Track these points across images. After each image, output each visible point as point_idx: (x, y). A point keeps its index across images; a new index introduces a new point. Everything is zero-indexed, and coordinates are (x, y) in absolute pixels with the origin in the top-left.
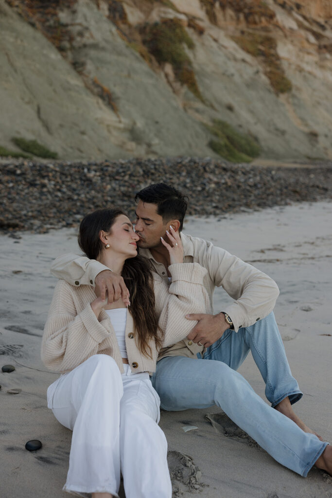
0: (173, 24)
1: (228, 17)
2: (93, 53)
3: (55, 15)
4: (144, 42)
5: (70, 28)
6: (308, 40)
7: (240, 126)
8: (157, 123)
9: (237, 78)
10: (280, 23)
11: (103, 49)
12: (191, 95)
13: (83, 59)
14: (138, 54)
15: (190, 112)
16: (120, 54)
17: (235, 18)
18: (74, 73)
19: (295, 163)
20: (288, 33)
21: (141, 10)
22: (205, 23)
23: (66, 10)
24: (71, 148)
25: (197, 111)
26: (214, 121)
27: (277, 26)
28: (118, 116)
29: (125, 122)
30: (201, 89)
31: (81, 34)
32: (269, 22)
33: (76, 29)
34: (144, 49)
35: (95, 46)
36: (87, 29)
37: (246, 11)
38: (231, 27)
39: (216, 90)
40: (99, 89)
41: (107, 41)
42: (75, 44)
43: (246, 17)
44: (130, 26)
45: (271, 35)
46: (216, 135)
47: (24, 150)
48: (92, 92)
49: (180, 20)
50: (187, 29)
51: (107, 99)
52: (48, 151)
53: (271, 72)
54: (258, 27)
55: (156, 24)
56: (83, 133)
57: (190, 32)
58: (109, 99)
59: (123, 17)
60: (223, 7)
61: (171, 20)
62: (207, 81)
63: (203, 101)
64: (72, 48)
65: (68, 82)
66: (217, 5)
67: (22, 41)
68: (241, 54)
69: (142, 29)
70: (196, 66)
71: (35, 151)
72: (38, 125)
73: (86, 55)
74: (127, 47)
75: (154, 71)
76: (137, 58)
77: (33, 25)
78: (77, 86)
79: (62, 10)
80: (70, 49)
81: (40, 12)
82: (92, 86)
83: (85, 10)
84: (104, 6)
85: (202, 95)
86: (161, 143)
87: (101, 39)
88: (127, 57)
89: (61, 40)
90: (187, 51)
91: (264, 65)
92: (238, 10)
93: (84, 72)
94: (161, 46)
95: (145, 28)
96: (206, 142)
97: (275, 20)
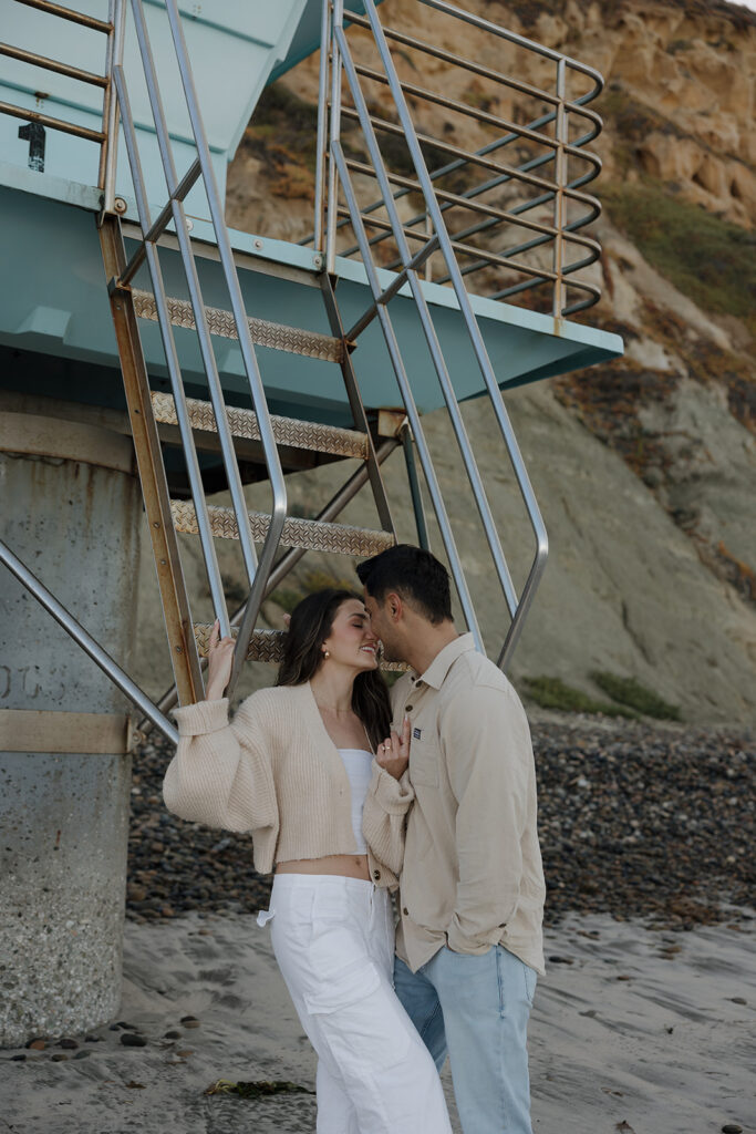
2: (712, 491)
3: (632, 414)
5: (662, 441)
11: (733, 483)
13: (694, 505)
18: (678, 533)
23: (653, 405)
31: (686, 453)
33: (674, 444)
35: (717, 478)
36: (699, 442)
40: (732, 569)
41: (737, 466)
42: (673, 472)
47: (615, 699)
48: (716, 573)
51: (747, 588)
56: (712, 663)
58: (750, 589)
64: (669, 480)
65: (671, 554)
71: (638, 701)
72: (626, 644)
73: (700, 496)
77: (604, 441)
78: (687, 560)
79: (645, 406)
80: (665, 484)
81: (601, 410)
82: (715, 563)
83: (693, 405)
84: (720, 392)
87: (726, 462)
89: (647, 466)
93: (698, 531)
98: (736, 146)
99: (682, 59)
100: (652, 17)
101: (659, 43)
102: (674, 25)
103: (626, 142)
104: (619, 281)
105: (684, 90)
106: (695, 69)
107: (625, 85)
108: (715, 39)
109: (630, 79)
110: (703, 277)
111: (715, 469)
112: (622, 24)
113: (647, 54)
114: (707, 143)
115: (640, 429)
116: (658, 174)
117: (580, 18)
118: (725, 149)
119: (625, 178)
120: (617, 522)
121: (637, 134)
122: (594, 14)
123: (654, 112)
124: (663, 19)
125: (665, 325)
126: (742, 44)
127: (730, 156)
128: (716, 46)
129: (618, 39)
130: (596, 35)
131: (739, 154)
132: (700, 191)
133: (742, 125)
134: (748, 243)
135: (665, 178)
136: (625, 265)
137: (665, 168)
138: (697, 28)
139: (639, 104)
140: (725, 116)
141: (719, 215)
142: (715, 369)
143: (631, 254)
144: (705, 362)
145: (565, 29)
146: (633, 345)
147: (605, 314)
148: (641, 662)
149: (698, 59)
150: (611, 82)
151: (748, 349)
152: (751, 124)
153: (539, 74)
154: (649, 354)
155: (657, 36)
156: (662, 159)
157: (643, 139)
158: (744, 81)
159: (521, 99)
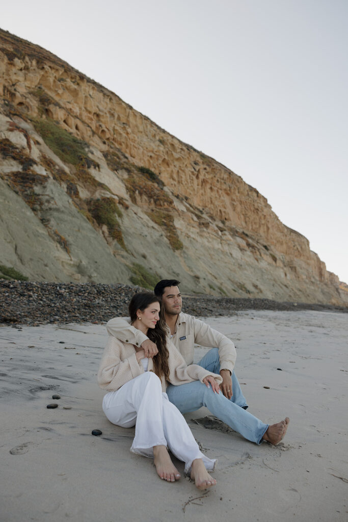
0: (109, 201)
1: (144, 200)
2: (55, 214)
3: (32, 188)
4: (89, 210)
5: (41, 197)
6: (193, 219)
7: (150, 268)
8: (96, 262)
9: (149, 238)
10: (176, 207)
11: (63, 212)
12: (119, 246)
13: (48, 217)
14: (85, 218)
15: (118, 257)
16: (73, 216)
17: (148, 201)
18: (42, 225)
19: (186, 294)
20: (181, 214)
21: (88, 191)
22: (129, 202)
23: (39, 186)
24: (37, 275)
25: (123, 257)
26: (134, 264)
27: (174, 208)
28: (70, 257)
29: (75, 260)
30: (126, 243)
31: (48, 201)
32: (170, 206)
33: (45, 198)
34: (90, 215)
35: (58, 210)
36: (53, 198)
37: (155, 197)
38: (146, 206)
39: (135, 244)
40: (59, 238)
41: (65, 207)
42: (43, 207)
43: (155, 202)
44: (80, 199)
45: (170, 213)
46: (135, 273)
47: (4, 274)
48: (53, 239)
49: (114, 199)
50: (118, 205)
51: (63, 244)
52: (22, 276)
53: (170, 236)
54: (162, 208)
55: (98, 200)
56: (46, 265)
57: (120, 207)
58: (64, 244)
59: (76, 193)
60: (141, 194)
61: (108, 199)
62: (130, 238)
63: (127, 251)
64: (42, 209)
65: (37, 231)
66: (137, 192)
67: (8, 202)
68: (152, 224)
69: (88, 202)
70: (122, 228)
71: (13, 275)
72: (14, 258)
73: (51, 215)
74: (78, 212)
75: (95, 229)
76: (85, 220)
77: (17, 193)
78: (44, 234)
79: (36, 185)
80: (40, 210)
81: (21, 185)
82: (54, 235)
83: (52, 187)
84: (64, 186)
85: (126, 246)
86: (98, 276)
87: (61, 206)
88: (78, 218)
89: (34, 204)
90: (117, 218)
91: (166, 231)
92: (150, 197)
93: (49, 225)
94: (100, 214)
95: (90, 201)
96: (128, 278)
97: (173, 205)
98: (78, 114)
99: (63, 84)
100: (54, 68)
101: (55, 77)
102: (61, 73)
103: (43, 106)
104: (33, 146)
105: (63, 94)
106: (66, 88)
107: (43, 88)
108: (73, 80)
109: (46, 86)
110: (63, 151)
111: (57, 207)
112: (43, 68)
113: (51, 80)
114: (69, 112)
115: (34, 192)
116: (53, 118)
117: (30, 63)
118: (75, 114)
119: (41, 117)
120: (18, 219)
121: (46, 104)
122: (34, 63)
123: (52, 98)
124: (57, 70)
125: (48, 163)
126: (81, 84)
127: (76, 117)
128: (74, 82)
129: (42, 73)
130: (34, 69)
131: (79, 117)
132: (66, 126)
133: (80, 108)
134: (78, 143)
135: (55, 120)
136: (37, 143)
137: (55, 116)
138: (68, 76)
139: (47, 94)
140: (75, 105)
141: (71, 133)
142: (63, 179)
143: (40, 140)
144: (60, 176)
145: (24, 65)
146: (35, 166)
147: (26, 155)
148: (18, 263)
149: (68, 85)
150: (39, 86)
151: (75, 174)
152: (83, 109)
153: (14, 78)
154: (40, 170)
155: (55, 75)
156: (54, 113)
157: (48, 106)
158: (82, 95)
159: (7, 84)
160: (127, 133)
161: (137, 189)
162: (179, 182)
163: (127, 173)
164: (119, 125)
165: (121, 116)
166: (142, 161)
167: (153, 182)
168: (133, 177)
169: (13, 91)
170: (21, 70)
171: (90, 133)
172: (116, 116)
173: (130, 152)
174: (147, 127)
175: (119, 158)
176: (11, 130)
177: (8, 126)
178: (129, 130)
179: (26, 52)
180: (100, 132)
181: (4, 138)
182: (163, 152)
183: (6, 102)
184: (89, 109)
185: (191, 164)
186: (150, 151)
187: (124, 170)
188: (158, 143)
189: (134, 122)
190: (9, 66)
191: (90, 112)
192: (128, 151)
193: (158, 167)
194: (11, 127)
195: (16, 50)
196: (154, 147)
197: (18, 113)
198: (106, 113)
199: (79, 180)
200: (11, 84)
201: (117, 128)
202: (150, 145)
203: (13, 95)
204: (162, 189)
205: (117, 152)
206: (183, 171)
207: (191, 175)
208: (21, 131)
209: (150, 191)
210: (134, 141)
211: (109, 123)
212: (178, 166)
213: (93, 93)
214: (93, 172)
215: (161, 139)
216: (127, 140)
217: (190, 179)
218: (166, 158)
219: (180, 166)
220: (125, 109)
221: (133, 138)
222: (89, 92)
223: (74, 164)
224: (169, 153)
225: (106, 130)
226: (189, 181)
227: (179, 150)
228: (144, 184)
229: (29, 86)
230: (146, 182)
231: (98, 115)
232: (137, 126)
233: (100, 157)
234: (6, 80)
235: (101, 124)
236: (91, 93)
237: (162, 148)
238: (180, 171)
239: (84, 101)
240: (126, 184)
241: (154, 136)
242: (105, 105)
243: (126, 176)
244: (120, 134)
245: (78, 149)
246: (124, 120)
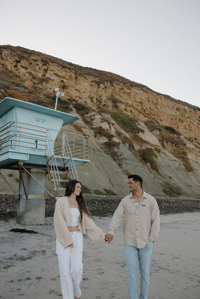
0: (150, 150)
1: (169, 145)
2: (125, 161)
3: (113, 149)
4: (140, 156)
5: (117, 153)
7: (174, 184)
8: (145, 183)
9: (172, 167)
11: (128, 159)
12: (156, 173)
13: (122, 163)
14: (138, 160)
15: (156, 179)
16: (133, 161)
17: (171, 145)
18: (119, 167)
19: (195, 198)
20: (191, 150)
21: (139, 145)
22: (161, 148)
23: (116, 148)
24: (120, 192)
25: (159, 179)
26: (165, 182)
27: (187, 148)
30: (160, 171)
31: (121, 155)
32: (184, 147)
33: (119, 153)
34: (140, 158)
35: (125, 159)
36: (123, 153)
37: (175, 143)
38: (170, 148)
39: (165, 171)
40: (127, 173)
41: (129, 157)
42: (119, 158)
43: (175, 145)
44: (135, 151)
45: (185, 151)
46: (166, 187)
48: (125, 173)
49: (152, 148)
50: (154, 151)
52: (114, 193)
53: (185, 164)
54: (180, 148)
55: (144, 150)
56: (123, 187)
57: (155, 152)
59: (133, 148)
60: (167, 142)
61: (149, 149)
62: (162, 168)
63: (161, 176)
64: (118, 159)
65: (118, 171)
66: (165, 141)
68: (174, 158)
69: (139, 151)
70: (157, 163)
71: (111, 193)
72: (110, 185)
73: (123, 161)
74: (135, 158)
75: (144, 165)
76: (138, 162)
77: (108, 154)
78: (120, 172)
79: (115, 148)
80: (118, 160)
81: (108, 148)
82: (125, 172)
83: (122, 147)
84: (127, 145)
85: (160, 173)
86: (147, 190)
87: (127, 156)
88: (135, 161)
89: (115, 157)
90: (155, 159)
91: (182, 161)
92: (172, 143)
93: (122, 167)
94: (146, 157)
95: (140, 151)
96: (162, 190)
97: (186, 146)
98: (131, 104)
99: (123, 91)
100: (118, 84)
101: (119, 88)
102: (121, 86)
103: (114, 104)
104: (112, 127)
105: (123, 96)
106: (125, 92)
107: (114, 95)
108: (128, 88)
109: (115, 94)
110: (125, 126)
111: (125, 157)
112: (113, 85)
113: (117, 90)
114: (127, 104)
115: (114, 151)
116: (119, 109)
117: (107, 84)
118: (130, 105)
119: (114, 110)
120: (109, 166)
121: (116, 103)
122: (109, 84)
123: (118, 99)
124: (120, 85)
125: (119, 134)
126: (132, 89)
127: (130, 106)
128: (128, 89)
129: (113, 88)
130: (109, 87)
131: (132, 106)
132: (126, 112)
133: (132, 101)
134: (132, 121)
135: (120, 110)
136: (113, 124)
137: (120, 108)
138: (125, 86)
139: (116, 98)
140: (129, 100)
141: (128, 116)
142: (127, 141)
143: (114, 122)
144: (125, 140)
145: (104, 86)
146: (114, 138)
147: (109, 133)
148: (112, 187)
149: (125, 91)
150: (112, 94)
151: (132, 138)
152: (134, 101)
153: (100, 93)
154: (116, 140)
155: (119, 87)
156: (119, 107)
157: (116, 104)
158: (132, 94)
159: (97, 97)
160: (158, 109)
161: (165, 140)
162: (190, 130)
163: (159, 131)
164: (153, 105)
165: (154, 100)
166: (167, 122)
167: (174, 134)
168: (162, 133)
169: (100, 100)
170: (103, 89)
171: (138, 113)
172: (151, 101)
173: (160, 119)
174: (168, 103)
175: (154, 123)
176: (102, 122)
177: (100, 120)
178: (158, 107)
179: (105, 79)
180: (143, 112)
181: (99, 126)
182: (179, 115)
183: (98, 106)
184: (136, 100)
185: (197, 119)
186: (171, 116)
187: (157, 130)
188: (175, 110)
189: (161, 102)
190: (98, 88)
191: (137, 102)
192: (158, 118)
193: (177, 124)
194: (102, 121)
195: (100, 80)
196: (173, 113)
197: (103, 111)
198: (145, 101)
199: (134, 140)
200: (99, 96)
201: (152, 107)
202: (171, 113)
203: (100, 102)
204: (179, 137)
205: (152, 120)
206: (192, 123)
207: (198, 125)
208: (106, 122)
209: (172, 140)
210: (161, 112)
211: (147, 105)
212: (189, 121)
213: (138, 92)
214: (141, 135)
215: (177, 107)
216: (158, 113)
217: (197, 127)
218: (181, 118)
219: (190, 121)
220: (155, 96)
221: (161, 111)
222: (136, 92)
223: (131, 132)
224: (183, 114)
225: (146, 109)
226: (196, 129)
227: (188, 112)
228: (169, 136)
229: (107, 95)
230: (170, 135)
231: (141, 103)
232: (163, 104)
233: (144, 126)
234: (97, 95)
235: (143, 107)
236: (137, 92)
237: (178, 113)
238: (190, 124)
239: (133, 97)
240: (159, 138)
241: (173, 107)
242: (145, 96)
243: (158, 133)
244: (154, 110)
245: (132, 124)
246: (155, 102)
